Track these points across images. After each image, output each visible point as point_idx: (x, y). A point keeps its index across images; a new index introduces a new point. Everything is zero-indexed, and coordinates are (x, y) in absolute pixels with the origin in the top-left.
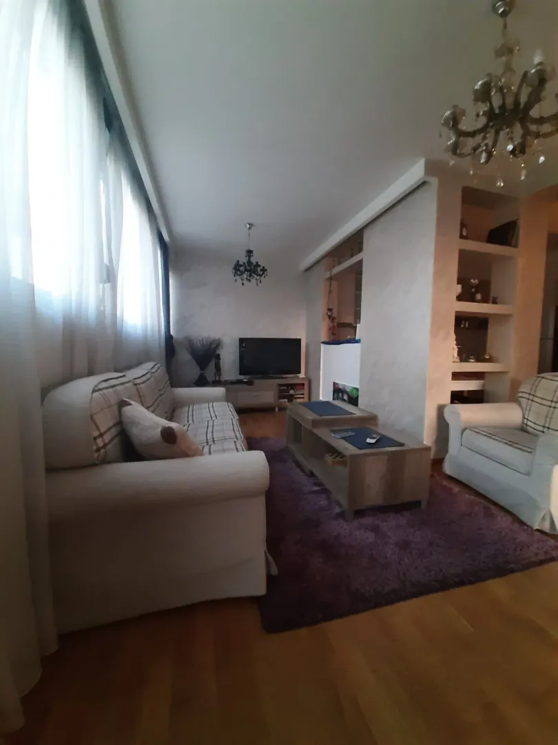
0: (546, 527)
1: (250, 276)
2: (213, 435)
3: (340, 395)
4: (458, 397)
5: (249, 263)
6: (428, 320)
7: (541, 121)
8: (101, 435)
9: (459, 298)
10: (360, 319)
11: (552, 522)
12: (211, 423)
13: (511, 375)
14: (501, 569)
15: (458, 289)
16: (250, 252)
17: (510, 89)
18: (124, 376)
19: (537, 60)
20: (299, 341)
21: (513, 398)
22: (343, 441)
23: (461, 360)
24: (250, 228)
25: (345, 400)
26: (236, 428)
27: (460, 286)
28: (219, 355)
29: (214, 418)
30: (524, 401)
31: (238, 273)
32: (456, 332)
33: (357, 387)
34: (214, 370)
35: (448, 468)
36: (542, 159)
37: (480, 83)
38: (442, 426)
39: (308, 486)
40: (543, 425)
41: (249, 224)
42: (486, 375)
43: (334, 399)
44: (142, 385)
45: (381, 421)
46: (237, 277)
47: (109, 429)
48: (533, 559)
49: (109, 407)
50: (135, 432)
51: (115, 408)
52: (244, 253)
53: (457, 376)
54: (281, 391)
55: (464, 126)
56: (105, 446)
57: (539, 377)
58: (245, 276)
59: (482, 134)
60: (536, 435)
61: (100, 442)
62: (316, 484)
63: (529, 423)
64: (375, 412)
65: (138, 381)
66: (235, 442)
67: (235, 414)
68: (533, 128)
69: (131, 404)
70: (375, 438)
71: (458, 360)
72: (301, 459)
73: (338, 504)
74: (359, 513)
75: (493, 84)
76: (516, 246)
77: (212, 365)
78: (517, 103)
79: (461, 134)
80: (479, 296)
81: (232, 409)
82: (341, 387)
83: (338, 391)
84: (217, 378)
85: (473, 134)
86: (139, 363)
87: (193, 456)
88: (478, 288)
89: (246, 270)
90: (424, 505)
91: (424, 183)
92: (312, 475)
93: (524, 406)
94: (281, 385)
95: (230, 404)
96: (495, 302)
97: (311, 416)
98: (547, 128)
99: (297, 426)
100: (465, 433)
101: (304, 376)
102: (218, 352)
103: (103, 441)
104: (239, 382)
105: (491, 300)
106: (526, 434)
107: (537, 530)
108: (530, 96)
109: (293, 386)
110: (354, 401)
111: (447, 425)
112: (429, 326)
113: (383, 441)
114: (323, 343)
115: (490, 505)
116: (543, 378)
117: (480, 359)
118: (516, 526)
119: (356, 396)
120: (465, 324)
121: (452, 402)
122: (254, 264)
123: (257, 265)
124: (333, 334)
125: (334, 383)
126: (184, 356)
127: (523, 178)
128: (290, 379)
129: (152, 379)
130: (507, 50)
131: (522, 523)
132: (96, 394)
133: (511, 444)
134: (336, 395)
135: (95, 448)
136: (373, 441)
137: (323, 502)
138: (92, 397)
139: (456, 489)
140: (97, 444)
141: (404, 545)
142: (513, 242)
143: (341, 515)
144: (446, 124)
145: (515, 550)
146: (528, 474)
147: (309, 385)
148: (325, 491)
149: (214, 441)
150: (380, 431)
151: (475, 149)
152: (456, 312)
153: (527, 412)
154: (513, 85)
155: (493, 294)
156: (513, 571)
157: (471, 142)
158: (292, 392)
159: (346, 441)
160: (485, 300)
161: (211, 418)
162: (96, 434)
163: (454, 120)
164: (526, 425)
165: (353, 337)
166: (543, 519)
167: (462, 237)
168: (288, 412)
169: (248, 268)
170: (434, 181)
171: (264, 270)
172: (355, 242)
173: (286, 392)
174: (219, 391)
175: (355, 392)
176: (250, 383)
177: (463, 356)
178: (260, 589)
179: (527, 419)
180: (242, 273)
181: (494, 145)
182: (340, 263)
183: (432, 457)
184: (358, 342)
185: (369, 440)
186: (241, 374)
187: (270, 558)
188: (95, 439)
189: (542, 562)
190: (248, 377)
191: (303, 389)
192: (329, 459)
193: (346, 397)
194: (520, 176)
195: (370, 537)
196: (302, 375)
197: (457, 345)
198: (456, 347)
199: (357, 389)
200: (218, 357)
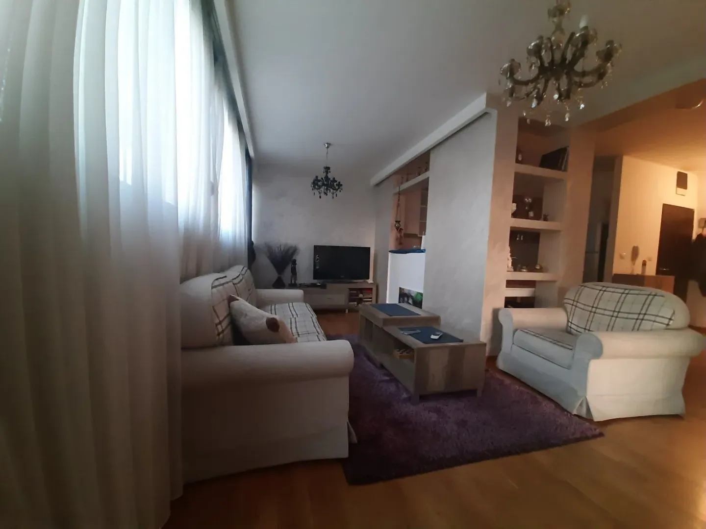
0: (583, 413)
1: (327, 189)
2: (297, 330)
3: (406, 299)
4: (511, 302)
5: (327, 178)
6: (486, 233)
7: (584, 74)
8: (220, 323)
9: (515, 215)
10: (425, 231)
11: (588, 409)
12: (293, 320)
13: (558, 284)
14: (545, 444)
15: (514, 207)
16: (327, 169)
17: (558, 46)
18: (225, 277)
19: (582, 24)
20: (368, 249)
21: (560, 304)
22: (410, 336)
23: (515, 270)
24: (328, 147)
25: (410, 304)
26: (316, 324)
27: (515, 205)
28: (295, 261)
29: (295, 316)
30: (569, 307)
31: (317, 187)
32: (511, 245)
33: (421, 291)
34: (291, 274)
35: (501, 364)
36: (582, 106)
37: (533, 44)
38: (497, 328)
39: (380, 376)
40: (584, 327)
41: (327, 144)
42: (537, 284)
43: (399, 302)
44: (238, 285)
45: (442, 322)
46: (316, 192)
47: (225, 318)
48: (571, 437)
49: (224, 300)
50: (243, 321)
51: (226, 302)
52: (323, 170)
53: (510, 284)
54: (351, 295)
55: (519, 76)
56: (223, 331)
57: (582, 286)
58: (322, 189)
59: (534, 84)
60: (576, 335)
61: (220, 328)
62: (385, 375)
63: (573, 326)
64: (438, 314)
65: (236, 281)
66: (317, 336)
67: (313, 313)
68: (577, 79)
69: (238, 300)
70: (438, 335)
71: (513, 270)
72: (372, 353)
73: (407, 390)
74: (424, 398)
75: (543, 46)
76: (565, 170)
77: (288, 270)
78: (564, 58)
79: (516, 82)
80: (531, 214)
81: (310, 309)
82: (406, 292)
83: (404, 295)
84: (293, 282)
85: (526, 83)
86: (230, 266)
87: (290, 342)
88: (532, 207)
89: (323, 184)
90: (479, 394)
91: (486, 113)
92: (382, 367)
93: (569, 310)
94: (351, 289)
95: (308, 305)
96: (545, 219)
97: (382, 315)
98: (588, 79)
99: (368, 323)
100: (517, 333)
101: (372, 282)
102: (294, 258)
103: (222, 327)
104: (314, 285)
105: (542, 217)
106: (570, 335)
107: (575, 415)
108: (574, 55)
109: (361, 290)
110: (418, 303)
111: (501, 326)
112: (487, 239)
113: (445, 337)
114: (392, 252)
115: (537, 394)
116: (585, 287)
117: (532, 269)
118: (558, 412)
119: (420, 300)
120: (520, 238)
121: (506, 306)
122: (332, 179)
123: (334, 180)
124: (401, 244)
125: (400, 288)
126: (263, 260)
127: (567, 120)
128: (359, 284)
129: (243, 281)
130: (559, 12)
131: (563, 410)
132: (214, 290)
133: (556, 342)
134: (401, 299)
135: (217, 333)
136: (436, 337)
137: (392, 388)
138: (212, 293)
139: (508, 381)
140: (218, 329)
141: (462, 423)
142: (563, 167)
143: (409, 399)
144: (504, 72)
145: (556, 428)
146: (569, 368)
147: (378, 289)
148: (394, 380)
149: (299, 335)
150: (442, 329)
151: (528, 95)
152: (511, 227)
153: (572, 315)
154: (562, 43)
155: (544, 212)
156: (553, 446)
157: (524, 90)
158: (361, 296)
159: (413, 337)
160: (537, 217)
161: (293, 316)
162: (217, 321)
163: (512, 71)
164: (571, 327)
165: (419, 246)
166: (581, 405)
167: (517, 161)
168: (361, 313)
169: (325, 183)
170: (494, 113)
171: (340, 185)
172: (422, 162)
173: (356, 296)
174: (299, 293)
175: (419, 297)
176: (323, 286)
177: (516, 266)
178: (344, 453)
179: (571, 323)
180: (320, 187)
181: (545, 90)
182: (407, 180)
183: (487, 354)
184: (422, 251)
185: (433, 337)
186: (314, 278)
187: (352, 430)
188: (217, 325)
189: (578, 440)
190: (321, 281)
191: (372, 293)
192: (397, 353)
193: (410, 301)
194: (565, 119)
195: (434, 417)
196: (370, 281)
197: (511, 256)
198: (510, 259)
199: (421, 294)
200: (294, 262)
